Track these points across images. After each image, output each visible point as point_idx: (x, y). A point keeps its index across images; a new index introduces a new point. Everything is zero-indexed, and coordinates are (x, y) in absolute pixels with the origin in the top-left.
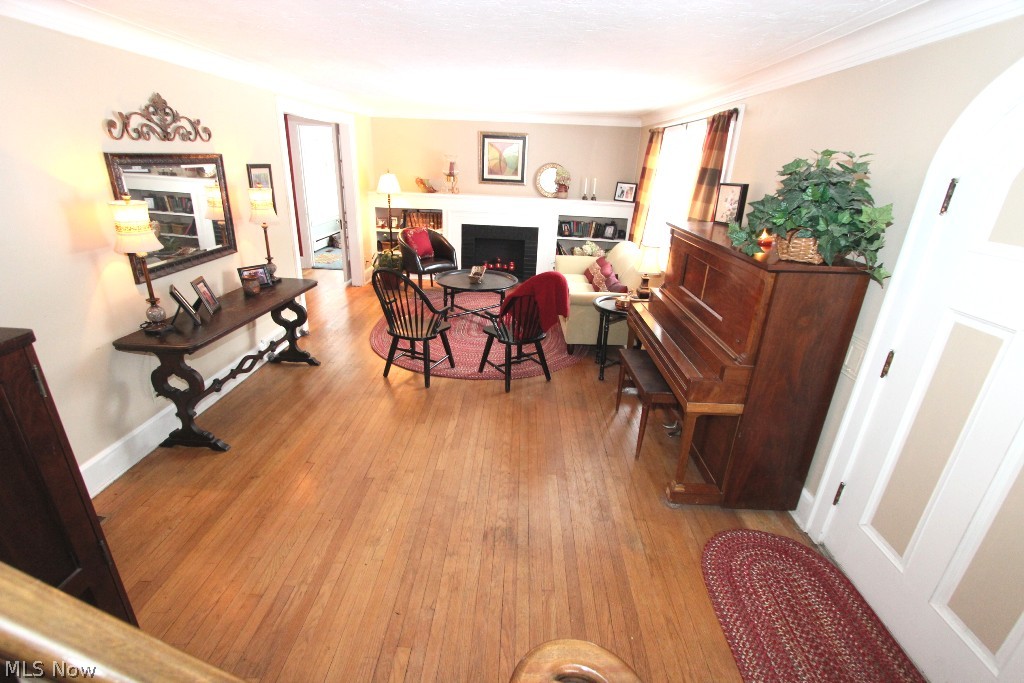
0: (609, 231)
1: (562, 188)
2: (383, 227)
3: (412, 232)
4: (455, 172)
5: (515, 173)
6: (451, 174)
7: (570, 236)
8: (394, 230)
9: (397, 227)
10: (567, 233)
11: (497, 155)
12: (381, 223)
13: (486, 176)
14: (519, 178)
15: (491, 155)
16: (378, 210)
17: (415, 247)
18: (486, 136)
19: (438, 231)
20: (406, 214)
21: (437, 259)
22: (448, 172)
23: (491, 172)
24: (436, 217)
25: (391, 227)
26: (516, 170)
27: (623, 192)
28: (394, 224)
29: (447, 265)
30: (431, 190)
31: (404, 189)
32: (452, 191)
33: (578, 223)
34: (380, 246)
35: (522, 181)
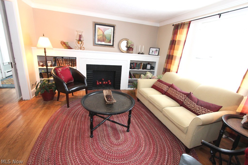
0: (149, 67)
1: (130, 49)
2: (42, 66)
3: (60, 69)
4: (82, 39)
5: (110, 42)
6: (80, 40)
7: (134, 69)
8: (49, 67)
9: (51, 66)
10: (133, 68)
11: (102, 33)
12: (41, 64)
13: (97, 42)
14: (111, 44)
15: (99, 33)
16: (39, 57)
17: (63, 77)
18: (96, 24)
19: (74, 68)
20: (56, 59)
21: (75, 84)
22: (78, 39)
23: (99, 40)
24: (73, 61)
25: (47, 66)
26: (110, 40)
27: (153, 51)
28: (49, 64)
29: (82, 86)
30: (70, 48)
31: (54, 46)
32: (81, 48)
33: (136, 64)
34: (41, 75)
35: (113, 46)
